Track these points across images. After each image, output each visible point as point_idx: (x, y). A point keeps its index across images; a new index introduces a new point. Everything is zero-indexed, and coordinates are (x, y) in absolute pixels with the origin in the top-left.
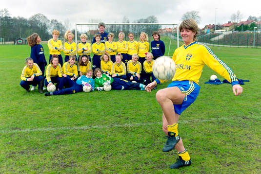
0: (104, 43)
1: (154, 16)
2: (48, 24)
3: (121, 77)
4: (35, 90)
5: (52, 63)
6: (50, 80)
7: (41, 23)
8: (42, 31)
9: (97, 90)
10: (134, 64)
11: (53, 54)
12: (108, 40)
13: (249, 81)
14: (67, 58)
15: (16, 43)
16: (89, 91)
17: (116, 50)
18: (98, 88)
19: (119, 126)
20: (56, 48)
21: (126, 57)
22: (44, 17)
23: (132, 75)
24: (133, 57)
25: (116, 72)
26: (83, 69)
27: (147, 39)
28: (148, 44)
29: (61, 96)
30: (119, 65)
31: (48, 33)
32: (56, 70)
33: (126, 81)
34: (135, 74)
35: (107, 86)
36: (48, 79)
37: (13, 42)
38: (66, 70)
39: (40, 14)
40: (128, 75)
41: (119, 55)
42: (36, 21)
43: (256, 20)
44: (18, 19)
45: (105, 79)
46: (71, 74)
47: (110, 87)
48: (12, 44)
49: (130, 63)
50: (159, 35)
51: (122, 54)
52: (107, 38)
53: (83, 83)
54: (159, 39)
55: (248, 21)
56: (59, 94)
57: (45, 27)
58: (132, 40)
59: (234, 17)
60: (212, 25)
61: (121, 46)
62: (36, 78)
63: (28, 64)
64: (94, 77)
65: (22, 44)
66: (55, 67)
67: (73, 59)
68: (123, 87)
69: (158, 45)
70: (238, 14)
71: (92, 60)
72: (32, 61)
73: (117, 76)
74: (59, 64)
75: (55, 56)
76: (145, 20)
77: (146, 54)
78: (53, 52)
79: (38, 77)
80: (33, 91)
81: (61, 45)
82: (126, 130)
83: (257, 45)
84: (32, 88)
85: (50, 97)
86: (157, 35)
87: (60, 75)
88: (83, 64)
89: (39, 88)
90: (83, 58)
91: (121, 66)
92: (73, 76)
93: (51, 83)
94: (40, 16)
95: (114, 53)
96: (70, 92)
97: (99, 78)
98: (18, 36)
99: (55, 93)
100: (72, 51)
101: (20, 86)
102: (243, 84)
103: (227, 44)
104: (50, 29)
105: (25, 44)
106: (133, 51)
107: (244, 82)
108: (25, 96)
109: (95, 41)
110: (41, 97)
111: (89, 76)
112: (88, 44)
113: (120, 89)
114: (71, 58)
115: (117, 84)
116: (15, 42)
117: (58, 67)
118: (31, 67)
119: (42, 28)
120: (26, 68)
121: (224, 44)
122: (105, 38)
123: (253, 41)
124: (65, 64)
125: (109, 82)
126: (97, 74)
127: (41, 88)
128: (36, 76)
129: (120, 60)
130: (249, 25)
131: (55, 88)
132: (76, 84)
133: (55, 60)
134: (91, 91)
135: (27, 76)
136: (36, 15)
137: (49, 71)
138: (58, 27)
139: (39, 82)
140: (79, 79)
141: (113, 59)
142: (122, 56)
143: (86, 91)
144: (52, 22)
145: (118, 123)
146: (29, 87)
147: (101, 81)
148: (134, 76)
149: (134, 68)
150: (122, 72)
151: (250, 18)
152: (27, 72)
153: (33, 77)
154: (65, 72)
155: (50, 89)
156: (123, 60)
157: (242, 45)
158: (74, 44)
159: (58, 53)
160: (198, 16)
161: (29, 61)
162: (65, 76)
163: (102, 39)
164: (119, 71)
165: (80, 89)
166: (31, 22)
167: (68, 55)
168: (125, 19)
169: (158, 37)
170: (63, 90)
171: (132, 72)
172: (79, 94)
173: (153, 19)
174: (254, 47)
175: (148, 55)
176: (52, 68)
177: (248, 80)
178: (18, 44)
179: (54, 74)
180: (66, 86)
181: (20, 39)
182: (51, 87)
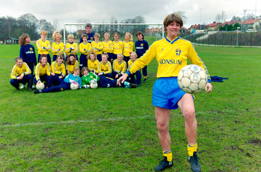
0: (90, 43)
1: (141, 16)
2: (37, 24)
3: (107, 75)
4: (24, 88)
5: (41, 62)
6: (39, 78)
7: (30, 23)
8: (31, 30)
9: (84, 88)
10: (120, 63)
11: (41, 53)
12: (94, 40)
13: (228, 79)
14: (55, 58)
15: (5, 43)
16: (76, 88)
17: (102, 50)
18: (85, 86)
19: (104, 120)
20: (44, 48)
21: (112, 57)
22: (33, 17)
23: (117, 73)
24: (118, 56)
25: (102, 70)
26: (71, 68)
27: (132, 39)
28: (132, 43)
30: (105, 64)
31: (37, 33)
32: (45, 69)
33: (111, 79)
34: (120, 73)
35: (94, 84)
36: (37, 78)
37: (2, 42)
39: (29, 14)
41: (105, 54)
42: (25, 20)
43: (239, 20)
44: (7, 18)
45: (91, 77)
46: (59, 73)
47: (96, 85)
48: (1, 44)
49: (115, 62)
50: (143, 35)
51: (108, 53)
52: (94, 38)
53: (71, 81)
54: (143, 38)
55: (232, 21)
56: (48, 92)
57: (34, 27)
58: (117, 40)
59: (219, 17)
60: (197, 25)
61: (107, 46)
62: (25, 76)
63: (18, 63)
64: (81, 75)
65: (11, 43)
66: (44, 66)
67: (61, 58)
68: (109, 85)
69: (142, 45)
70: (223, 15)
71: (79, 59)
72: (21, 60)
73: (103, 75)
74: (48, 63)
75: (44, 55)
76: (133, 20)
77: (130, 53)
78: (41, 51)
79: (27, 75)
80: (22, 89)
81: (49, 45)
82: (109, 124)
83: (240, 44)
84: (22, 87)
85: (40, 94)
86: (141, 35)
87: (49, 74)
88: (70, 63)
89: (28, 86)
90: (70, 58)
91: (107, 65)
92: (61, 75)
93: (40, 81)
94: (29, 16)
95: (100, 53)
96: (58, 90)
97: (85, 76)
98: (7, 35)
99: (44, 91)
100: (60, 50)
101: (10, 84)
102: (222, 82)
103: (211, 44)
104: (39, 28)
105: (14, 44)
106: (118, 50)
107: (223, 80)
108: (15, 94)
109: (82, 41)
110: (31, 95)
111: (76, 74)
112: (75, 44)
113: (106, 86)
114: (59, 58)
115: (103, 82)
118: (20, 66)
119: (31, 28)
120: (15, 67)
121: (209, 44)
122: (92, 38)
123: (236, 41)
124: (53, 63)
125: (96, 80)
126: (84, 72)
127: (30, 86)
129: (106, 59)
130: (233, 25)
131: (44, 86)
133: (44, 59)
134: (79, 89)
135: (17, 75)
136: (25, 15)
137: (38, 70)
138: (47, 27)
139: (29, 80)
140: (67, 77)
142: (107, 55)
143: (73, 89)
144: (41, 22)
145: (103, 117)
146: (19, 85)
147: (88, 79)
148: (119, 74)
149: (120, 66)
150: (108, 70)
151: (234, 18)
152: (16, 71)
153: (22, 75)
154: (53, 70)
155: (39, 87)
156: (109, 59)
157: (225, 44)
159: (46, 53)
160: (183, 16)
161: (19, 61)
162: (53, 74)
163: (89, 39)
164: (105, 69)
166: (20, 22)
167: (56, 54)
168: (112, 19)
169: (142, 37)
170: (52, 88)
171: (117, 70)
172: (67, 92)
173: (140, 19)
174: (237, 46)
175: (132, 54)
176: (41, 67)
177: (227, 77)
178: (7, 43)
179: (43, 73)
180: (55, 84)
181: (9, 39)
182: (40, 85)
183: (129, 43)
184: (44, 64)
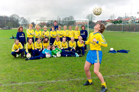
0: (56, 31)
2: (19, 19)
3: (66, 49)
4: (19, 56)
5: (29, 42)
6: (28, 51)
7: (16, 19)
8: (16, 23)
9: (53, 57)
11: (29, 37)
12: (58, 30)
16: (49, 57)
17: (62, 35)
18: (54, 56)
20: (31, 34)
22: (17, 16)
23: (71, 48)
24: (71, 38)
25: (63, 46)
29: (34, 60)
30: (64, 43)
31: (19, 24)
32: (31, 46)
33: (68, 51)
35: (59, 54)
36: (27, 51)
38: (36, 46)
39: (15, 14)
40: (69, 48)
41: (65, 37)
42: (13, 17)
44: (4, 16)
45: (57, 51)
46: (39, 48)
47: (60, 55)
49: (70, 42)
51: (66, 37)
52: (58, 29)
53: (46, 53)
56: (33, 59)
57: (18, 21)
58: (70, 30)
60: (101, 21)
62: (20, 50)
65: (6, 29)
66: (30, 44)
67: (40, 40)
69: (84, 32)
72: (18, 41)
73: (63, 49)
74: (33, 43)
75: (30, 38)
76: (68, 18)
77: (79, 37)
78: (29, 36)
79: (21, 50)
80: (18, 57)
81: (33, 32)
83: (124, 31)
84: (17, 56)
85: (28, 61)
86: (84, 27)
87: (33, 49)
89: (21, 55)
90: (45, 39)
91: (65, 44)
93: (28, 53)
94: (15, 15)
95: (62, 37)
96: (39, 58)
97: (54, 50)
98: (4, 25)
99: (31, 59)
100: (39, 35)
104: (20, 22)
105: (8, 29)
107: (128, 52)
109: (51, 30)
110: (23, 61)
113: (65, 56)
114: (39, 39)
115: (64, 53)
116: (2, 28)
117: (32, 44)
118: (17, 44)
119: (16, 21)
121: (107, 30)
122: (57, 28)
123: (122, 29)
125: (60, 52)
126: (53, 48)
128: (20, 49)
129: (65, 40)
130: (119, 21)
131: (31, 56)
132: (42, 53)
133: (31, 40)
135: (15, 49)
136: (13, 15)
137: (27, 46)
138: (24, 21)
140: (43, 50)
141: (61, 40)
142: (66, 38)
143: (47, 57)
144: (21, 18)
147: (55, 52)
148: (72, 49)
150: (66, 47)
151: (119, 17)
152: (15, 47)
153: (19, 50)
154: (36, 47)
155: (28, 56)
157: (116, 31)
158: (40, 32)
159: (32, 37)
160: (94, 16)
161: (17, 41)
162: (36, 49)
163: (55, 29)
164: (64, 46)
165: (44, 56)
166: (10, 18)
167: (37, 37)
169: (84, 28)
170: (35, 57)
171: (71, 47)
172: (44, 59)
173: (72, 17)
174: (122, 32)
176: (29, 45)
177: (129, 50)
178: (4, 29)
179: (30, 48)
181: (5, 27)
182: (29, 55)
183: (77, 31)
184: (31, 43)
